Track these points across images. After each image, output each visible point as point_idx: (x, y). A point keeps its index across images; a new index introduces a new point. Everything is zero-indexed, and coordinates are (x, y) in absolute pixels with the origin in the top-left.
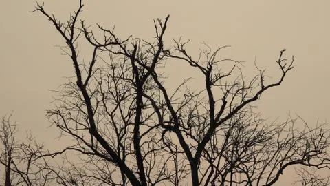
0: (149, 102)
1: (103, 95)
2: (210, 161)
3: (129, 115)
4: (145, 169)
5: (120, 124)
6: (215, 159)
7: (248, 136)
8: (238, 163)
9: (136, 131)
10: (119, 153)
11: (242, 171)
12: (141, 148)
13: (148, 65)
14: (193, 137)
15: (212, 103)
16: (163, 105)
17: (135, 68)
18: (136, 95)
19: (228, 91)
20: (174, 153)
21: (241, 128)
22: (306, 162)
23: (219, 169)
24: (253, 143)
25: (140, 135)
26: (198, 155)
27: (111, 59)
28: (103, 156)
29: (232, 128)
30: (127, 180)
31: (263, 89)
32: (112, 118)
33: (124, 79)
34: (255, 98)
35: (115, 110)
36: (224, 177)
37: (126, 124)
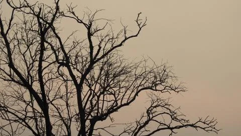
0: (49, 46)
1: (19, 41)
2: (89, 86)
3: (36, 55)
4: (45, 91)
5: (29, 61)
6: (93, 85)
7: (115, 70)
8: (108, 88)
9: (40, 66)
10: (28, 80)
11: (111, 94)
12: (43, 77)
13: (49, 22)
14: (78, 70)
15: (91, 47)
16: (58, 49)
17: (40, 24)
18: (40, 42)
19: (102, 40)
20: (65, 81)
21: (111, 65)
22: (154, 88)
23: (96, 92)
24: (119, 75)
25: (43, 68)
26: (82, 82)
27: (24, 17)
28: (18, 82)
29: (105, 64)
30: (34, 98)
31: (126, 39)
32: (24, 57)
33: (33, 31)
34: (120, 45)
35: (26, 51)
36: (99, 97)
37: (34, 61)
